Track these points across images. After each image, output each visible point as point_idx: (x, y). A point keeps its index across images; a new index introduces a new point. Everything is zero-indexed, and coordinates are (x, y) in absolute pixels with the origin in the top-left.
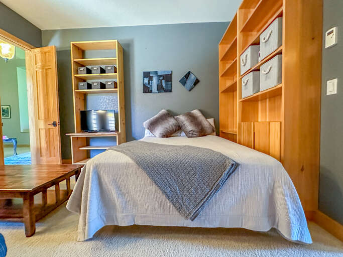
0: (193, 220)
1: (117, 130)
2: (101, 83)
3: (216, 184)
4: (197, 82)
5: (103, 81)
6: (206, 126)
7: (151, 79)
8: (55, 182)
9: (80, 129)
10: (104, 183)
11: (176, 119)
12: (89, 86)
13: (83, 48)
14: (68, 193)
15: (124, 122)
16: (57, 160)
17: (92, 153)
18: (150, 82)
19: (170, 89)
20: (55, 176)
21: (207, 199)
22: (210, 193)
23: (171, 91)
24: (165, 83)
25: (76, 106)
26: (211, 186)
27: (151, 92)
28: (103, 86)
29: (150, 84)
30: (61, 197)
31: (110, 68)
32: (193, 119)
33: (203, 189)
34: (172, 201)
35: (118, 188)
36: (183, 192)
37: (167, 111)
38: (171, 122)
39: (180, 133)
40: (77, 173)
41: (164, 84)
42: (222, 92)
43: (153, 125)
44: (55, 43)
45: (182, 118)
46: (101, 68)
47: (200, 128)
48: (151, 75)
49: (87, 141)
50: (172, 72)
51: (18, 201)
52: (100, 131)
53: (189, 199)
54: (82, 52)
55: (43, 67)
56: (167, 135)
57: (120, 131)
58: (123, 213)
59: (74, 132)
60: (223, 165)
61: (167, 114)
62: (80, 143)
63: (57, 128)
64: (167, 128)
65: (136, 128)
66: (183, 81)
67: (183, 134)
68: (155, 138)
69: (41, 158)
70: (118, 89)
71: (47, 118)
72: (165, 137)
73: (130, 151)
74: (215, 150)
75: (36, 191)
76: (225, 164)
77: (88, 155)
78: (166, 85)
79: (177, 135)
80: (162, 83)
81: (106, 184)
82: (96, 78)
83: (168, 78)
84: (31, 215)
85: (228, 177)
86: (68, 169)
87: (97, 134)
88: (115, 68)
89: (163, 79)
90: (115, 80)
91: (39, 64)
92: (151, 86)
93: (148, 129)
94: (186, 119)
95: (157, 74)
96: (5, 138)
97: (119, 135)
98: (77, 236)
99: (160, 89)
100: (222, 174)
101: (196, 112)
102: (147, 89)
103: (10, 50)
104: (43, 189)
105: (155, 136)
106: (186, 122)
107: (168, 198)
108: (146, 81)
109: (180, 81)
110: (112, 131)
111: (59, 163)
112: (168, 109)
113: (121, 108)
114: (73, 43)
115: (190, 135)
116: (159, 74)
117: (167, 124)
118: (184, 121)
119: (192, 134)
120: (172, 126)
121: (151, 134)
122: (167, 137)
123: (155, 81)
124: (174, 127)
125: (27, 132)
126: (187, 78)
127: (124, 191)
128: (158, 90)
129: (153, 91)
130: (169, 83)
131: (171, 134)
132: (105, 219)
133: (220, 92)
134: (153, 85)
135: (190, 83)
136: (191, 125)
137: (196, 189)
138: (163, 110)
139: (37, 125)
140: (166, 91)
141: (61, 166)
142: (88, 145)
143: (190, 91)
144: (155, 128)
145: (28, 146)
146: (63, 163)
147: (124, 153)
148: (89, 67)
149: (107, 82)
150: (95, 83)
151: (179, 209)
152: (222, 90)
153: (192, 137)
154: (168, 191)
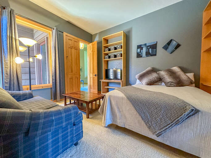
0: (158, 136)
1: (121, 79)
2: (115, 55)
3: (177, 120)
4: (178, 46)
5: (115, 54)
6: (184, 79)
7: (142, 49)
8: (95, 100)
9: (105, 78)
10: (112, 104)
11: (158, 74)
12: (109, 57)
13: (107, 39)
14: (99, 105)
15: (125, 75)
16: (96, 91)
17: (109, 90)
18: (141, 50)
19: (155, 54)
20: (95, 98)
21: (169, 127)
22: (171, 124)
23: (155, 55)
24: (152, 50)
25: (104, 67)
26: (173, 120)
27: (142, 57)
28: (115, 56)
29: (141, 52)
30: (97, 107)
31: (119, 47)
32: (172, 73)
33: (166, 120)
34: (145, 121)
35: (118, 108)
36: (152, 119)
37: (152, 68)
38: (154, 76)
39: (161, 83)
40: (103, 98)
41: (150, 51)
42: (205, 51)
43: (141, 77)
44: (97, 39)
45: (163, 73)
46: (115, 47)
47: (178, 81)
48: (142, 47)
49: (108, 84)
50: (157, 42)
51: (85, 105)
52: (113, 79)
53: (156, 123)
54: (107, 41)
55: (92, 51)
56: (151, 83)
57: (123, 80)
58: (120, 120)
59: (103, 79)
60: (184, 108)
61: (151, 70)
62: (105, 84)
63: (97, 77)
64: (150, 79)
65: (132, 79)
66: (166, 48)
67: (163, 84)
68: (142, 85)
69: (91, 89)
70: (123, 57)
71: (93, 72)
72: (149, 85)
73: (124, 91)
74: (179, 98)
75: (90, 102)
76: (185, 108)
77: (108, 91)
78: (152, 51)
79: (158, 84)
80: (149, 50)
81: (113, 105)
82: (113, 52)
83: (154, 47)
84: (88, 111)
85: (188, 117)
86: (100, 96)
87: (112, 81)
88: (122, 46)
89: (150, 48)
90: (121, 52)
91: (91, 50)
92: (142, 53)
93: (138, 79)
94: (166, 73)
95: (146, 45)
96: (81, 80)
97: (122, 82)
98: (102, 124)
99: (148, 54)
100: (182, 115)
101: (176, 69)
102: (139, 55)
103: (83, 45)
104: (91, 102)
105: (143, 84)
106: (165, 76)
107: (143, 119)
108: (139, 50)
109: (163, 48)
110: (119, 80)
111: (97, 93)
112: (153, 67)
113: (124, 67)
114: (104, 37)
115: (168, 85)
116: (147, 45)
117: (151, 77)
118: (164, 75)
119: (171, 84)
120: (154, 78)
121: (140, 83)
122: (151, 85)
123: (144, 50)
124: (156, 79)
125: (87, 78)
126: (169, 45)
127: (121, 110)
128: (146, 55)
129: (143, 56)
130: (155, 50)
131: (153, 83)
132: (112, 121)
133: (202, 51)
134: (143, 53)
135: (171, 48)
136: (170, 78)
137: (161, 119)
138: (149, 68)
139: (90, 76)
140: (152, 55)
141: (97, 94)
142: (108, 86)
143: (171, 53)
144: (142, 79)
145: (87, 84)
146: (98, 93)
147: (122, 92)
148: (109, 48)
149: (117, 54)
150: (112, 55)
151: (149, 127)
152: (205, 50)
153: (170, 86)
154: (143, 115)
